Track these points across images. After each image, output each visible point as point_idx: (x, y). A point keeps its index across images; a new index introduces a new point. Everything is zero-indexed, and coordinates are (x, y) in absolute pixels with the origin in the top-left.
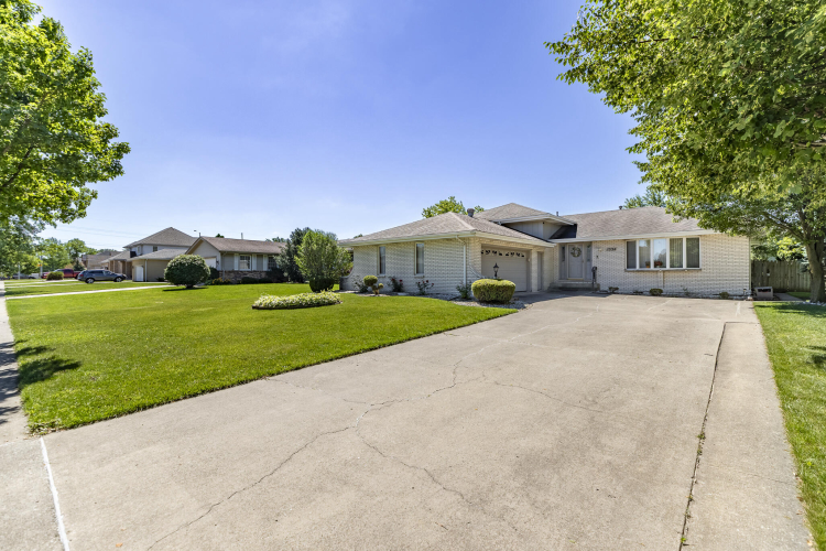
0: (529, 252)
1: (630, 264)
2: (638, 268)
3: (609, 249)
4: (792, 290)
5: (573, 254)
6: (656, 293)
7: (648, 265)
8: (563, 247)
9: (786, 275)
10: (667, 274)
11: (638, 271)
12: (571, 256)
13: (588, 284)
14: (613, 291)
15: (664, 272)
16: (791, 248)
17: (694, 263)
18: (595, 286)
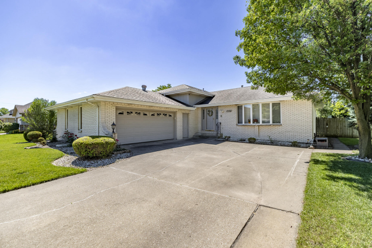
0: (175, 113)
1: (240, 122)
2: (243, 123)
3: (228, 111)
4: (341, 136)
5: (209, 114)
6: (252, 141)
7: (249, 121)
8: (203, 109)
9: (337, 127)
10: (261, 127)
11: (243, 125)
12: (208, 116)
13: (214, 133)
14: (227, 139)
15: (259, 126)
16: (340, 110)
17: (277, 120)
18: (219, 135)
